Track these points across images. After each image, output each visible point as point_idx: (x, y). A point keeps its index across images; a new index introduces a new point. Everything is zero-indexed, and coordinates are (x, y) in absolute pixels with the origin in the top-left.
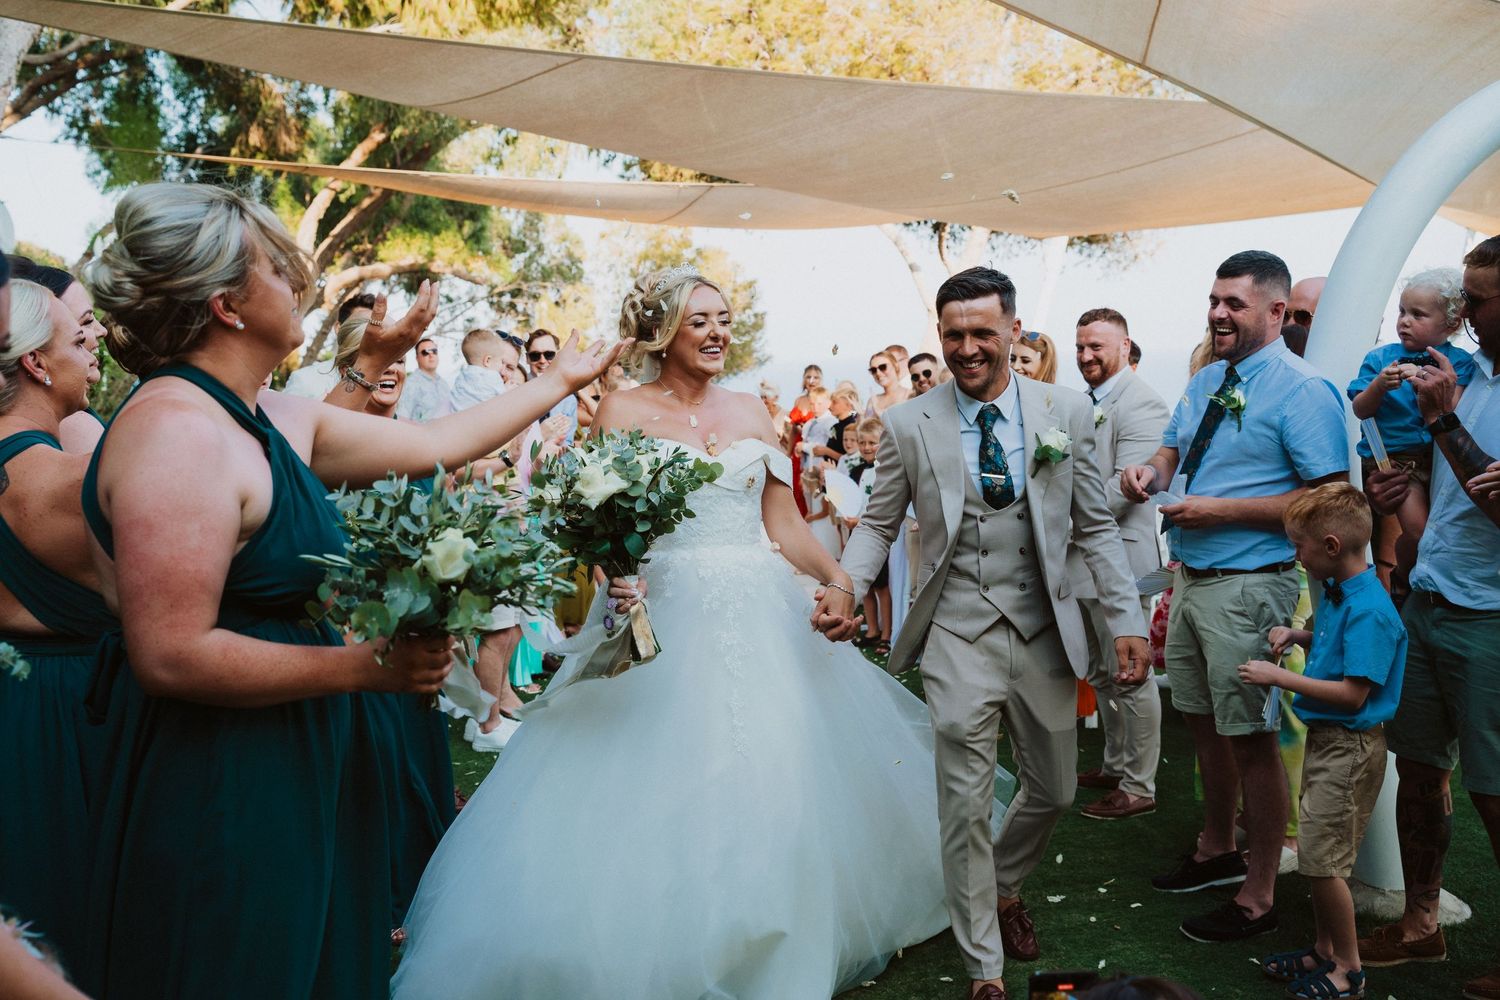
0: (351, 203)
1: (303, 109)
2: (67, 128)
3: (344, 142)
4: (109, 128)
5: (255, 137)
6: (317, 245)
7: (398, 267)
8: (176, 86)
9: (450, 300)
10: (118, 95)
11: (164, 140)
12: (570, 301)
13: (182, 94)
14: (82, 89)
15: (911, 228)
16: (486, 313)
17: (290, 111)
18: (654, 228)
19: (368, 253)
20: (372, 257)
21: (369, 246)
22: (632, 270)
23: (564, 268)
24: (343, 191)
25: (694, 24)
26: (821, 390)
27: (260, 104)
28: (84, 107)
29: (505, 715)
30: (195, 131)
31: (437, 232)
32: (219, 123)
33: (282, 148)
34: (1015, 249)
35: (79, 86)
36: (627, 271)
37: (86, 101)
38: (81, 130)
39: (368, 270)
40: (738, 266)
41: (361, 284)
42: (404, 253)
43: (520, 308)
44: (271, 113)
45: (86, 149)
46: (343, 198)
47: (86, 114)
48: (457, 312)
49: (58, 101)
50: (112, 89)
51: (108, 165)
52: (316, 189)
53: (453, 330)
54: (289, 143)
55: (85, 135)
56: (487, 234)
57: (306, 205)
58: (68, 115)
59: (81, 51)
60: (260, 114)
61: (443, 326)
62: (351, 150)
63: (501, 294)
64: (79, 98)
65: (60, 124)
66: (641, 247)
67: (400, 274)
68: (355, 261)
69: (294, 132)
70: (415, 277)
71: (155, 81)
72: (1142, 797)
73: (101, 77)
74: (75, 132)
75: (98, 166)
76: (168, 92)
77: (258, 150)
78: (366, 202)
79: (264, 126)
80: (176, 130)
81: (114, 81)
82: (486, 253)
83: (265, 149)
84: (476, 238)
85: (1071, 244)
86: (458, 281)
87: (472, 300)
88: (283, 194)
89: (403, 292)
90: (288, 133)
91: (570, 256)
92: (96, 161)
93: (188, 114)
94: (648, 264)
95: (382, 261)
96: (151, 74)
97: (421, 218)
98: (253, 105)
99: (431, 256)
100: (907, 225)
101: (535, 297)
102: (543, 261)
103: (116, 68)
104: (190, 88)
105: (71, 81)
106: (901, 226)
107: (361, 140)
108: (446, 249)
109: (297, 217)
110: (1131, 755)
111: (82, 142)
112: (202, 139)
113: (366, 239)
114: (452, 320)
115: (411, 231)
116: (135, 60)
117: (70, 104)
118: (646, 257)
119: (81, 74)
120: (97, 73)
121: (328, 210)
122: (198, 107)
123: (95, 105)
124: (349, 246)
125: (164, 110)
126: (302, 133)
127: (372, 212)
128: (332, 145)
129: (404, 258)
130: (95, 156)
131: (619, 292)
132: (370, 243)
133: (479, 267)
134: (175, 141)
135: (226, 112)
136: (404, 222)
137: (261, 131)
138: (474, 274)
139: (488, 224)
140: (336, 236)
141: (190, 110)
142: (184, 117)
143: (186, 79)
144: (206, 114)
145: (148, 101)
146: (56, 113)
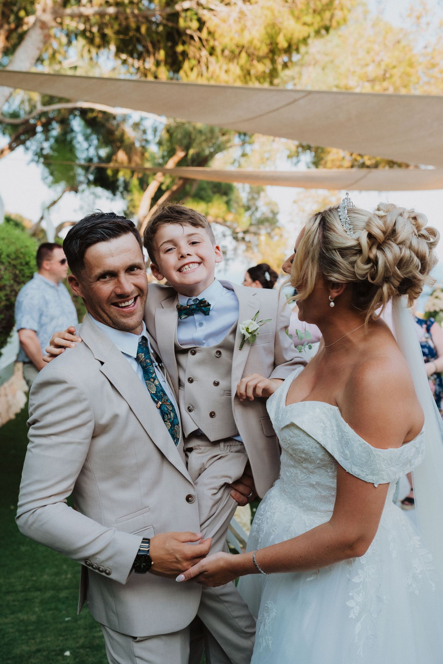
0: (168, 188)
1: (144, 143)
2: (33, 157)
3: (163, 158)
4: (52, 156)
5: (121, 156)
6: (150, 210)
8: (84, 134)
10: (57, 140)
11: (78, 161)
13: (87, 138)
14: (40, 136)
17: (138, 144)
24: (163, 183)
27: (124, 141)
28: (41, 146)
30: (92, 156)
31: (210, 201)
32: (104, 152)
33: (135, 164)
35: (38, 135)
37: (41, 143)
38: (39, 157)
44: (128, 144)
45: (41, 166)
46: (163, 187)
47: (42, 149)
49: (28, 143)
50: (53, 136)
51: (52, 174)
52: (150, 181)
54: (137, 160)
55: (42, 160)
56: (233, 202)
57: (144, 190)
58: (33, 150)
59: (39, 118)
60: (123, 145)
62: (166, 162)
63: (238, 233)
64: (38, 141)
65: (30, 155)
69: (139, 154)
71: (74, 132)
73: (48, 131)
74: (36, 158)
75: (47, 174)
76: (80, 138)
78: (175, 188)
79: (126, 150)
80: (84, 155)
81: (54, 133)
84: (228, 204)
86: (217, 227)
88: (134, 186)
90: (136, 154)
92: (46, 171)
93: (89, 148)
96: (72, 129)
97: (201, 195)
98: (121, 141)
99: (207, 213)
101: (256, 234)
102: (258, 215)
103: (55, 125)
104: (91, 134)
105: (34, 133)
107: (172, 157)
108: (214, 210)
109: (140, 196)
111: (40, 163)
115: (196, 202)
116: (64, 122)
117: (33, 144)
119: (39, 129)
120: (47, 128)
121: (156, 192)
122: (94, 144)
123: (46, 145)
125: (77, 146)
126: (143, 154)
127: (177, 192)
133: (230, 219)
134: (83, 162)
135: (107, 146)
136: (193, 197)
137: (124, 153)
138: (227, 222)
139: (234, 198)
141: (90, 146)
142: (87, 149)
143: (89, 131)
144: (97, 148)
145: (71, 141)
146: (27, 149)
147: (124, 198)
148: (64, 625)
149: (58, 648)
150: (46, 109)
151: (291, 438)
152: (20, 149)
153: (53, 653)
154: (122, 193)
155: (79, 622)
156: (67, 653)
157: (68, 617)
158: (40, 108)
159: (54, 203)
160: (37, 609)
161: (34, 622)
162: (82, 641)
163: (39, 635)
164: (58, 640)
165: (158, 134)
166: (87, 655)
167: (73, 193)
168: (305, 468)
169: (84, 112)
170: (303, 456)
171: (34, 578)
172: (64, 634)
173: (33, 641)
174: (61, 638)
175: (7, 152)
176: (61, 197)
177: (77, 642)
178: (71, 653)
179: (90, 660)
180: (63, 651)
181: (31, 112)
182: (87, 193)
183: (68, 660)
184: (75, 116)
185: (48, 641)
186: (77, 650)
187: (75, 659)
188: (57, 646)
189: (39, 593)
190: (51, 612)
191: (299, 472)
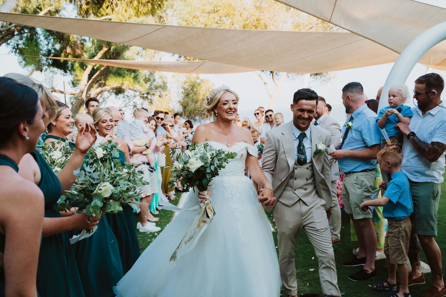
0: (98, 69)
1: (82, 42)
2: (12, 49)
3: (95, 51)
4: (24, 49)
5: (69, 50)
6: (88, 82)
7: (113, 88)
8: (44, 36)
9: (128, 97)
10: (27, 39)
11: (41, 52)
12: (164, 96)
13: (46, 38)
14: (17, 38)
15: (264, 72)
16: (139, 100)
17: (79, 42)
18: (188, 74)
19: (103, 83)
20: (104, 85)
21: (104, 82)
22: (182, 86)
23: (162, 86)
24: (95, 66)
25: (198, 14)
26: (239, 121)
27: (70, 41)
28: (17, 43)
29: (148, 221)
30: (50, 49)
31: (124, 77)
32: (58, 46)
33: (77, 53)
34: (295, 77)
35: (15, 36)
36: (181, 87)
37: (17, 41)
38: (16, 50)
39: (104, 88)
40: (214, 84)
41: (102, 93)
42: (114, 83)
43: (149, 98)
44: (73, 43)
45: (18, 55)
46: (95, 68)
47: (18, 45)
48: (131, 100)
49: (9, 41)
50: (25, 37)
51: (24, 60)
52: (87, 65)
53: (129, 105)
54: (78, 52)
55: (18, 51)
56: (138, 77)
57: (84, 70)
58: (12, 45)
59: (15, 27)
60: (70, 43)
61: (126, 104)
62: (97, 53)
63: (143, 94)
64: (15, 40)
65: (10, 48)
66: (184, 79)
67: (113, 89)
68: (100, 86)
69: (80, 48)
70: (118, 90)
71: (38, 34)
72: (336, 239)
73: (22, 34)
74: (14, 50)
75: (22, 60)
76: (42, 38)
77: (70, 54)
78: (102, 69)
79: (71, 47)
80: (45, 48)
81: (25, 35)
82: (139, 82)
83: (72, 53)
84: (135, 78)
85: (311, 75)
86: (130, 91)
87: (135, 96)
88: (77, 68)
89: (114, 94)
90: (78, 49)
91: (163, 82)
92: (21, 58)
93: (48, 44)
94: (187, 84)
95: (108, 86)
96: (37, 33)
97: (119, 73)
98: (68, 41)
99: (123, 84)
100: (263, 71)
101: (153, 94)
102: (155, 84)
103: (26, 31)
104: (49, 36)
105: (13, 35)
106: (261, 71)
107: (100, 50)
108: (127, 82)
109: (82, 74)
110: (333, 226)
111: (17, 53)
112: (53, 51)
113: (103, 79)
114: (129, 102)
115: (116, 77)
116: (32, 29)
117: (13, 42)
118: (185, 82)
119: (16, 33)
120: (20, 33)
121: (91, 71)
122: (51, 42)
123: (21, 42)
124: (98, 82)
125: (41, 43)
126: (82, 48)
127: (104, 71)
128: (92, 52)
129: (114, 85)
130: (21, 57)
131: (178, 93)
132: (104, 80)
133: (137, 87)
134: (44, 52)
135: (60, 43)
136: (114, 74)
137: (70, 48)
138: (135, 89)
139: (139, 74)
140: (94, 79)
141: (49, 42)
143: (47, 34)
144: (53, 44)
145: (36, 40)
146: (9, 45)
147: (72, 74)
154: (70, 71)
167: (39, 72)
176: (31, 74)
181: (11, 24)
182: (48, 71)
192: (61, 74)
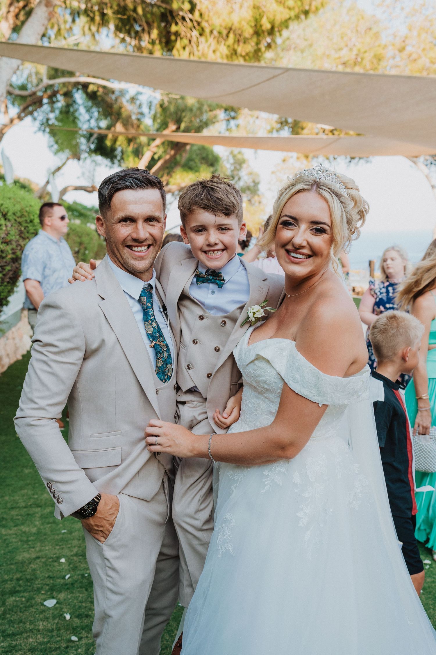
0: (159, 158)
1: (139, 117)
2: (39, 126)
3: (157, 131)
4: (57, 126)
5: (119, 127)
7: (179, 187)
8: (85, 107)
10: (61, 112)
11: (80, 131)
13: (88, 110)
14: (46, 108)
17: (134, 117)
20: (168, 183)
21: (166, 178)
24: (156, 153)
27: (122, 114)
28: (47, 116)
30: (93, 127)
32: (104, 124)
35: (44, 106)
37: (47, 114)
38: (45, 127)
42: (182, 180)
44: (125, 116)
45: (47, 135)
46: (156, 157)
47: (48, 120)
49: (35, 114)
50: (58, 108)
51: (57, 142)
52: (144, 152)
54: (133, 132)
55: (48, 130)
57: (139, 159)
58: (40, 120)
60: (121, 117)
64: (44, 112)
65: (37, 124)
69: (135, 126)
71: (76, 104)
73: (54, 103)
74: (43, 127)
75: (53, 143)
76: (82, 110)
77: (119, 134)
78: (167, 157)
79: (123, 122)
80: (85, 127)
81: (59, 105)
88: (130, 155)
90: (133, 126)
92: (52, 140)
93: (90, 119)
95: (173, 184)
96: (74, 102)
97: (189, 165)
98: (118, 114)
102: (241, 184)
103: (60, 99)
104: (92, 107)
105: (41, 104)
107: (164, 130)
111: (46, 133)
112: (97, 130)
113: (165, 175)
115: (186, 171)
116: (68, 95)
117: (40, 114)
119: (45, 101)
120: (52, 101)
121: (149, 162)
122: (95, 116)
123: (52, 116)
125: (81, 118)
126: (139, 127)
127: (168, 162)
129: (182, 183)
132: (168, 176)
134: (85, 132)
135: (107, 118)
136: (183, 167)
137: (122, 125)
141: (91, 117)
142: (89, 121)
143: (90, 103)
144: (97, 120)
145: (73, 114)
146: (35, 119)
147: (120, 166)
148: (61, 536)
149: (55, 556)
150: (51, 82)
151: (255, 371)
152: (29, 119)
153: (50, 560)
154: (119, 161)
155: (73, 534)
156: (63, 560)
157: (64, 529)
158: (46, 81)
159: (59, 169)
160: (37, 523)
161: (34, 534)
162: (75, 550)
163: (39, 544)
164: (55, 549)
165: (153, 108)
166: (79, 562)
167: (76, 161)
168: (267, 398)
169: (85, 86)
170: (266, 386)
171: (36, 496)
172: (60, 544)
173: (33, 550)
174: (58, 547)
175: (16, 121)
176: (64, 164)
177: (72, 551)
178: (66, 560)
179: (82, 566)
180: (59, 558)
181: (37, 85)
182: (88, 161)
183: (63, 566)
184: (78, 89)
185: (46, 550)
186: (72, 558)
187: (69, 565)
188: (54, 555)
189: (39, 509)
190: (49, 525)
191: (261, 402)
192: (106, 166)
